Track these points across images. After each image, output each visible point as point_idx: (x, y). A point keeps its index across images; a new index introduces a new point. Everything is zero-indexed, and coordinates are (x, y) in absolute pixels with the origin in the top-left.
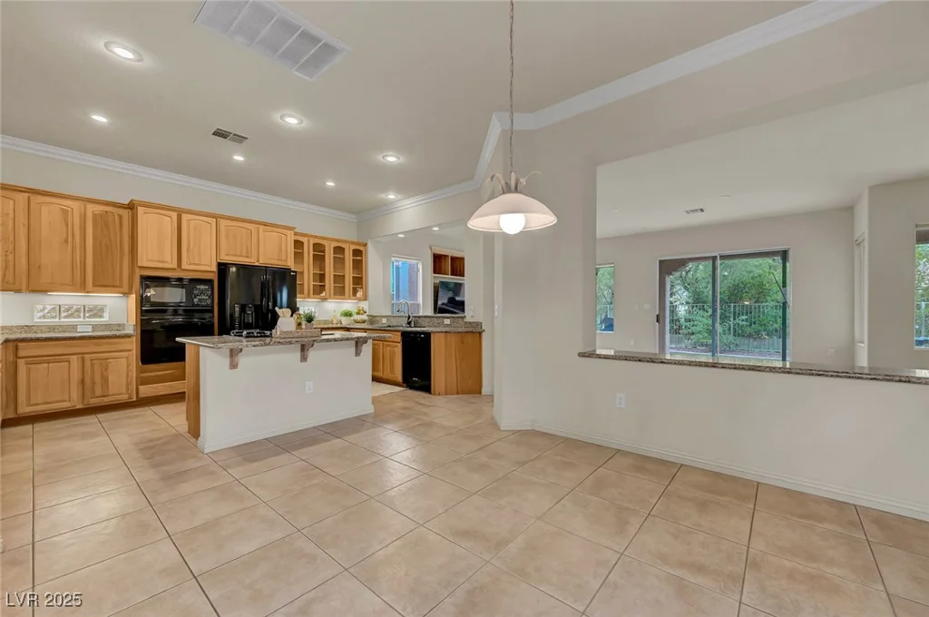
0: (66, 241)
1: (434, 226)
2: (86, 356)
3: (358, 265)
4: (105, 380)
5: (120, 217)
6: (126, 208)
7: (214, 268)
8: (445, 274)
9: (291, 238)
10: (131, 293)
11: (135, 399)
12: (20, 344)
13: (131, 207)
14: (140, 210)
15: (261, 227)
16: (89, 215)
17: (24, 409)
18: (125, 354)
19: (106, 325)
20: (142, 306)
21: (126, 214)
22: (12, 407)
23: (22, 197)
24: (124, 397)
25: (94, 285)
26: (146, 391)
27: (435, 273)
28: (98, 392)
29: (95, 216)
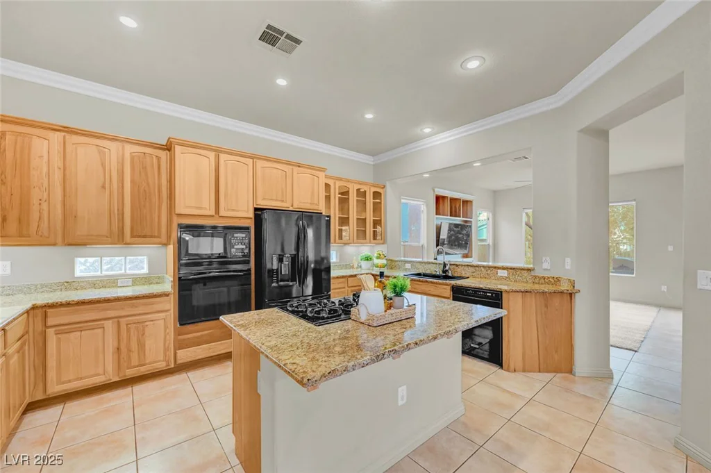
0: (103, 187)
1: (475, 162)
2: (120, 320)
3: (377, 208)
4: (141, 346)
5: (159, 158)
6: (164, 149)
7: (251, 214)
8: (443, 215)
9: (323, 181)
10: (170, 244)
11: (172, 366)
12: (50, 311)
13: (168, 147)
14: (178, 149)
15: (296, 169)
16: (127, 156)
17: (55, 389)
18: (162, 315)
19: (146, 278)
20: (180, 259)
21: (163, 155)
22: (41, 386)
23: (57, 137)
24: (161, 365)
25: (132, 236)
26: (185, 355)
27: (436, 214)
28: (135, 361)
29: (132, 158)
